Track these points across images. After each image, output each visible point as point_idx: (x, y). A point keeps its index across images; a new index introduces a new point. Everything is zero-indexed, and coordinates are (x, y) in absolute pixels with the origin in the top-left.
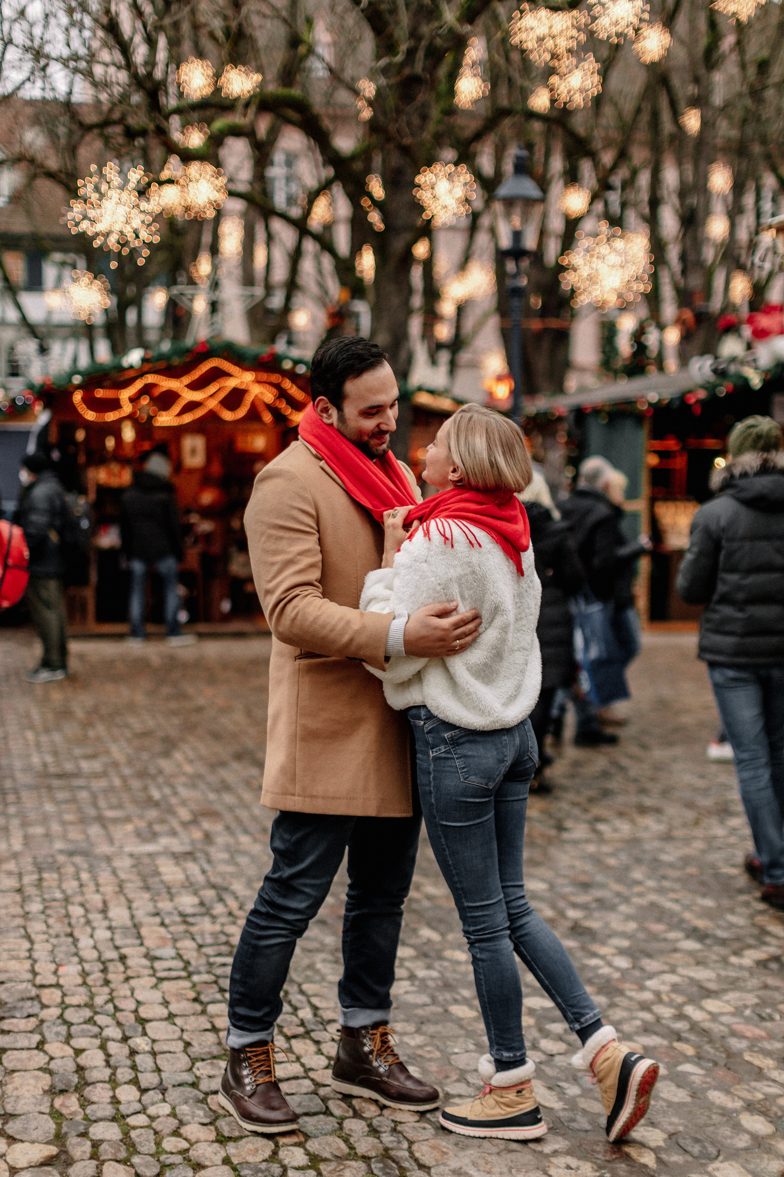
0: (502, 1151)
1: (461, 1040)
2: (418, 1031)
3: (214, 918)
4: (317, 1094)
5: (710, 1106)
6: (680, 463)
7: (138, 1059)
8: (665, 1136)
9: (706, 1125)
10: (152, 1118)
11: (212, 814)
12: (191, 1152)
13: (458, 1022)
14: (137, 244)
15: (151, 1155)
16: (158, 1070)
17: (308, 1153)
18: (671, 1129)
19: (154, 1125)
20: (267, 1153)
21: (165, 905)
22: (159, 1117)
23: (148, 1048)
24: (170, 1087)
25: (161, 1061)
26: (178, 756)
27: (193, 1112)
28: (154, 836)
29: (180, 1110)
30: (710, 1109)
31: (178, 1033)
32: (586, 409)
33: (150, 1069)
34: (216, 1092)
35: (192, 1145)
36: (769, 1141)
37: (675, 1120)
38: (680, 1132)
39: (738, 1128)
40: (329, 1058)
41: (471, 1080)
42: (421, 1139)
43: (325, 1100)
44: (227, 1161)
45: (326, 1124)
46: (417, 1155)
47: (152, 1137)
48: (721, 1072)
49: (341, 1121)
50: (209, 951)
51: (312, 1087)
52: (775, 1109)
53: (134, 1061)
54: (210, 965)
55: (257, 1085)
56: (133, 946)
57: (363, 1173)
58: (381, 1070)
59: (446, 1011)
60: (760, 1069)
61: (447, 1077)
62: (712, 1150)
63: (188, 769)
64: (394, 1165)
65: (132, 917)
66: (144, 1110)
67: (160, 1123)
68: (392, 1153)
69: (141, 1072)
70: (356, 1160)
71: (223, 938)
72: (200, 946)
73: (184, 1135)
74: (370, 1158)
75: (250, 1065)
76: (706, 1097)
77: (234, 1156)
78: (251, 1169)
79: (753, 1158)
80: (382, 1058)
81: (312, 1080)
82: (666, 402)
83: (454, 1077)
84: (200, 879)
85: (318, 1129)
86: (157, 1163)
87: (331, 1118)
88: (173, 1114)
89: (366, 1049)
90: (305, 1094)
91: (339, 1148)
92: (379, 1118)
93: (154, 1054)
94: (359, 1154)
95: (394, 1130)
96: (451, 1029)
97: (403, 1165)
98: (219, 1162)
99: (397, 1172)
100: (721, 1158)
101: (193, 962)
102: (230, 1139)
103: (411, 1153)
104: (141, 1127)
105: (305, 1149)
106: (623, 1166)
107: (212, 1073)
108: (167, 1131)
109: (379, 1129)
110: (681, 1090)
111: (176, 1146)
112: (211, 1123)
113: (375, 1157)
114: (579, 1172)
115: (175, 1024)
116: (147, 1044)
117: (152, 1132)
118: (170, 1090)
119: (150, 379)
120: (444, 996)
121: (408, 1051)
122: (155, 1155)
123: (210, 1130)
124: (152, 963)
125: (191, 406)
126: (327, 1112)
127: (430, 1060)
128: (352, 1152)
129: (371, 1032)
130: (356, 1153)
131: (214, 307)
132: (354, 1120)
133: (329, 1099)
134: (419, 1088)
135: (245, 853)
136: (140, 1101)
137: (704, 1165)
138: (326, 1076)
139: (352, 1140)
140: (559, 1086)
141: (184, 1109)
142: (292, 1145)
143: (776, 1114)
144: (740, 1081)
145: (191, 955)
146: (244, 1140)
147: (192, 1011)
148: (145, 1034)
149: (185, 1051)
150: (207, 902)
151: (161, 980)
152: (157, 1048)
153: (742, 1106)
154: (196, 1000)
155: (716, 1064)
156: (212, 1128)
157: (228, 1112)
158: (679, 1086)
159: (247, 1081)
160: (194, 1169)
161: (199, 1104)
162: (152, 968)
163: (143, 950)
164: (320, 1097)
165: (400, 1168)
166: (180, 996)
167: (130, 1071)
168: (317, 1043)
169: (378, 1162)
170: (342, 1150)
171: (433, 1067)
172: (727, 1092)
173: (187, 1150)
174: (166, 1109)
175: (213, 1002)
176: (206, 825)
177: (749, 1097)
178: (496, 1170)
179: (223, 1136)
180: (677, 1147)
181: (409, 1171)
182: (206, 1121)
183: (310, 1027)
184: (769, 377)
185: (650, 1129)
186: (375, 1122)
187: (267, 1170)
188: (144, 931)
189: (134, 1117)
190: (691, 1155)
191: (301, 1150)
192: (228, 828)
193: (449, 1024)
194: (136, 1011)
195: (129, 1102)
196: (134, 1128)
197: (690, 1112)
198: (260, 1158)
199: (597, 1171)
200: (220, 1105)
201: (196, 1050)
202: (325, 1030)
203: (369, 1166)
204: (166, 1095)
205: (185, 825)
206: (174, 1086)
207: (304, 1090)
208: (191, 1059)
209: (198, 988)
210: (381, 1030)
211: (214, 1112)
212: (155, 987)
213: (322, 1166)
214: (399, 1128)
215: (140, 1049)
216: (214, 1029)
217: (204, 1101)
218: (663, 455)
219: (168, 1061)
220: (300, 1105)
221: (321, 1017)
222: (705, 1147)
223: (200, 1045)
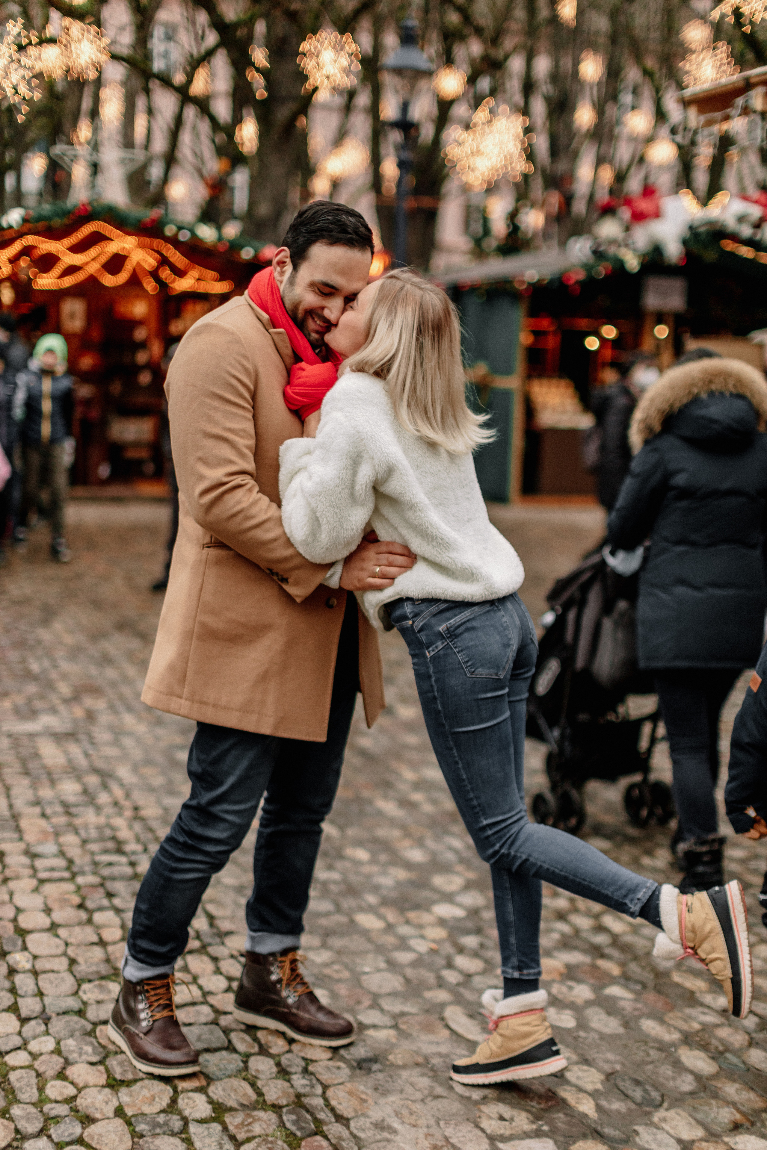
0: (427, 1097)
1: (370, 956)
2: (324, 945)
3: (98, 809)
4: (217, 1024)
5: (645, 1040)
6: (552, 342)
7: (18, 979)
8: (602, 1077)
9: (645, 1063)
10: (34, 1056)
11: (95, 691)
12: (79, 1100)
13: (366, 933)
14: (17, 99)
15: (33, 1104)
16: (40, 994)
17: (211, 1102)
18: (607, 1068)
19: (36, 1064)
20: (165, 1101)
21: (46, 793)
22: (41, 1054)
23: (28, 966)
24: (54, 1015)
25: (44, 982)
26: (57, 626)
27: (81, 1048)
28: (33, 714)
29: (66, 1045)
30: (646, 1043)
31: (62, 948)
32: (463, 287)
33: (30, 992)
34: (105, 1022)
35: (79, 1090)
36: (714, 1083)
37: (610, 1056)
38: (617, 1071)
39: (678, 1065)
40: (230, 979)
41: (386, 1007)
42: (336, 1082)
43: (226, 1031)
44: (119, 1112)
45: (230, 1062)
46: (333, 1103)
47: (34, 1081)
48: (651, 997)
49: (246, 1057)
50: (94, 847)
51: (212, 1016)
52: (715, 1042)
53: (13, 983)
54: (96, 864)
55: (154, 1021)
56: (12, 840)
57: (274, 1127)
58: (290, 1001)
59: (352, 922)
60: (692, 993)
61: (359, 1002)
62: (655, 1095)
63: (69, 640)
64: (309, 1117)
65: (11, 806)
66: (24, 1046)
67: (43, 1062)
68: (306, 1101)
69: (21, 996)
70: (265, 1110)
71: (108, 832)
72: (84, 842)
73: (71, 1078)
74: (281, 1107)
75: (147, 998)
76: (639, 1028)
77: (128, 1105)
78: (147, 1124)
79: (701, 1105)
80: (291, 988)
81: (212, 1006)
82: (546, 282)
83: (367, 1002)
84: (82, 762)
85: (220, 1070)
86: (40, 1116)
87: (235, 1056)
88: (58, 1051)
89: (274, 977)
90: (205, 1024)
91: (245, 1094)
92: (288, 1056)
93: (35, 973)
94: (269, 1102)
95: (305, 1071)
96: (357, 943)
97: (318, 1116)
98: (111, 1115)
99: (313, 1126)
100: (665, 1105)
101: (77, 861)
102: (122, 1083)
103: (326, 1100)
104: (22, 1068)
105: (208, 1096)
106: (561, 1115)
107: (101, 997)
108: (51, 1073)
109: (288, 1069)
110: (612, 1019)
111: (61, 1093)
112: (101, 1062)
113: (287, 1106)
114: (514, 1124)
115: (58, 936)
116: (28, 961)
117: (34, 1074)
118: (54, 1020)
119: (30, 240)
120: (348, 903)
121: (315, 971)
122: (39, 1104)
123: (99, 1071)
124: (32, 861)
125: (72, 270)
126: (230, 1048)
127: (339, 981)
128: (261, 1099)
129: (280, 959)
130: (264, 1101)
131: (95, 168)
132: (260, 1058)
133: (232, 1030)
134: (332, 1021)
135: (130, 734)
136: (20, 1033)
137: (648, 1114)
138: (228, 1001)
139: (259, 1084)
140: (481, 1014)
141: (70, 1044)
142: (192, 1091)
143: (717, 1048)
144: (672, 1008)
145: (74, 852)
146: (139, 1084)
147: (76, 920)
148: (25, 948)
149: (70, 970)
150: (91, 790)
151: (42, 881)
152: (40, 965)
153: (679, 1039)
154: (81, 906)
155: (644, 986)
156: (101, 1068)
157: (120, 1048)
158: (609, 1013)
159: (143, 1015)
160: (82, 1123)
161: (87, 1038)
162: (33, 867)
163: (22, 846)
164: (221, 1028)
165: (316, 1120)
166: (63, 901)
167: (9, 995)
168: (215, 960)
169: (289, 1112)
170: (249, 1097)
171: (343, 990)
172: (661, 1021)
173: (74, 1098)
174: (48, 1044)
175: (101, 909)
176: (89, 701)
177: (685, 1027)
178: (422, 1122)
179: (115, 1079)
180: (616, 1090)
181: (326, 1124)
182: (95, 1059)
183: (208, 940)
184: (647, 259)
185: (585, 1068)
186: (284, 1060)
187: (166, 1123)
188: (24, 823)
189: (13, 1054)
190: (633, 1102)
191: (203, 1097)
192: (112, 707)
193: (356, 937)
194: (15, 920)
195: (8, 1035)
196: (14, 1069)
197: (626, 1046)
198: (157, 1108)
199: (533, 1122)
200: (109, 1039)
201: (82, 968)
202: (223, 944)
203: (280, 1117)
204: (49, 1026)
205: (66, 701)
206: (58, 1014)
207: (203, 1019)
208: (77, 980)
209: (84, 892)
210: (290, 956)
211: (104, 1047)
212: (36, 890)
213: (228, 1119)
214: (311, 1068)
215: (20, 967)
216: (102, 943)
217: (92, 1033)
218: (537, 333)
219: (51, 982)
220: (199, 1039)
221: (218, 928)
222: (646, 1091)
223: (86, 962)
